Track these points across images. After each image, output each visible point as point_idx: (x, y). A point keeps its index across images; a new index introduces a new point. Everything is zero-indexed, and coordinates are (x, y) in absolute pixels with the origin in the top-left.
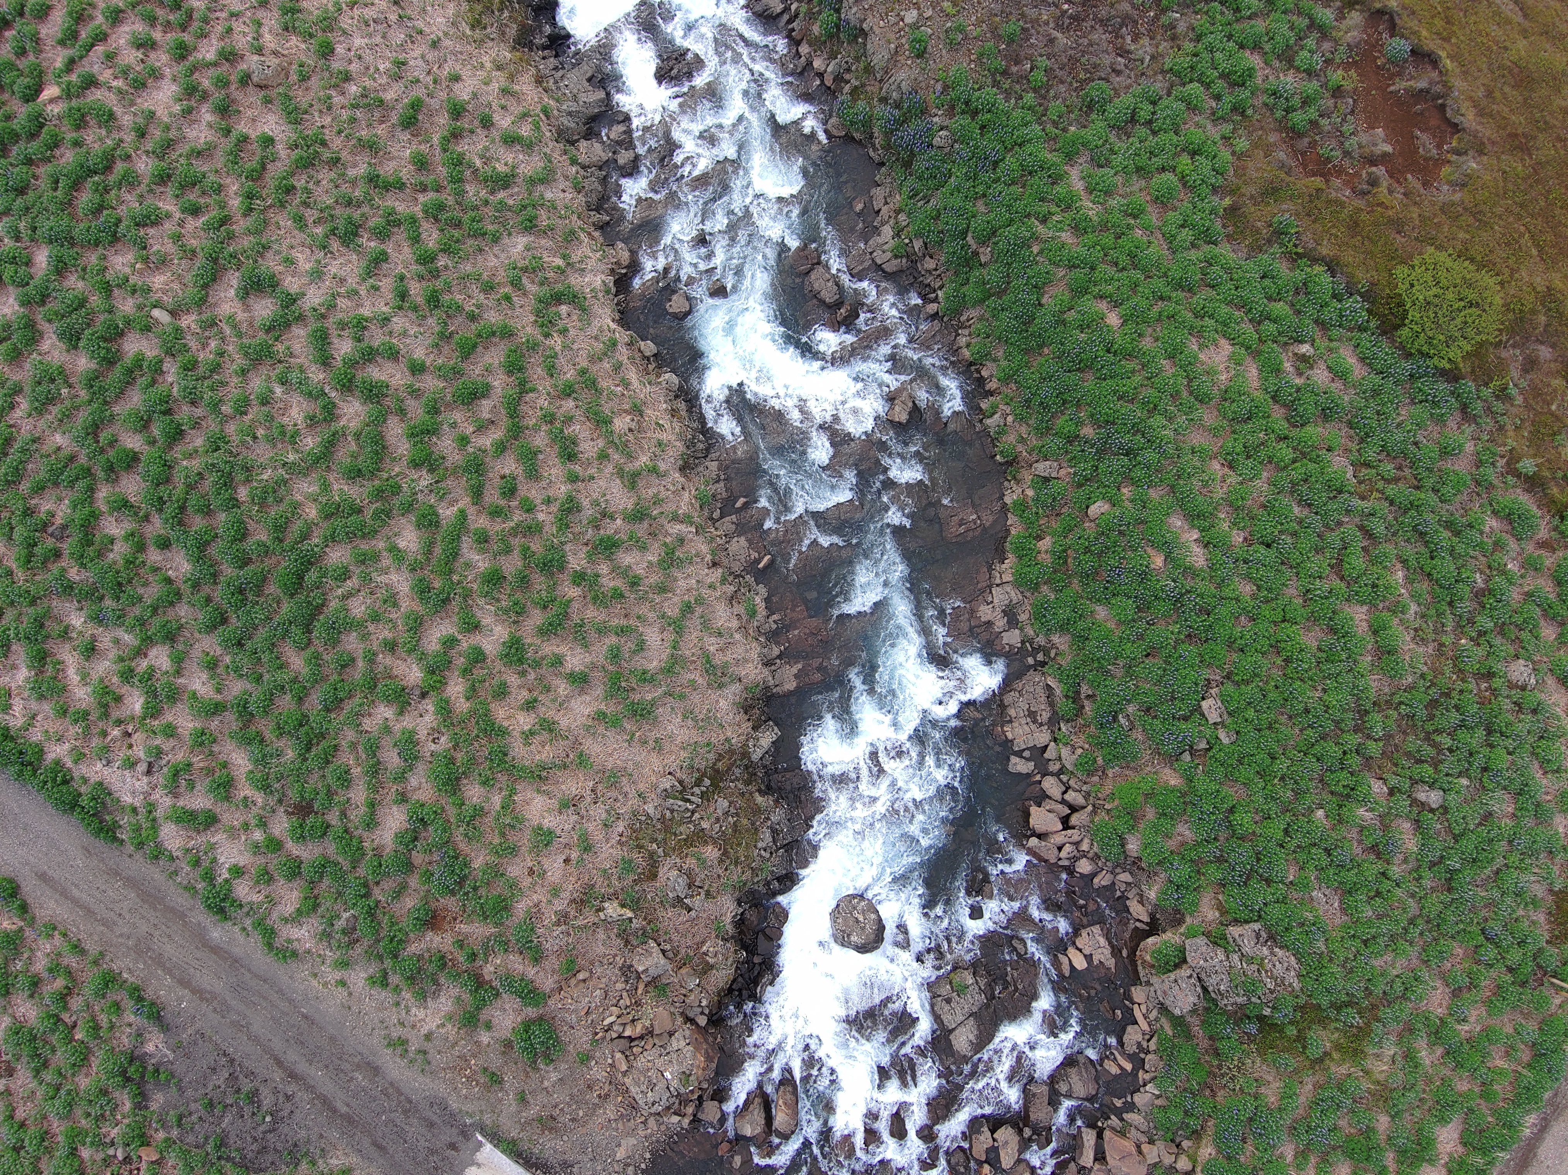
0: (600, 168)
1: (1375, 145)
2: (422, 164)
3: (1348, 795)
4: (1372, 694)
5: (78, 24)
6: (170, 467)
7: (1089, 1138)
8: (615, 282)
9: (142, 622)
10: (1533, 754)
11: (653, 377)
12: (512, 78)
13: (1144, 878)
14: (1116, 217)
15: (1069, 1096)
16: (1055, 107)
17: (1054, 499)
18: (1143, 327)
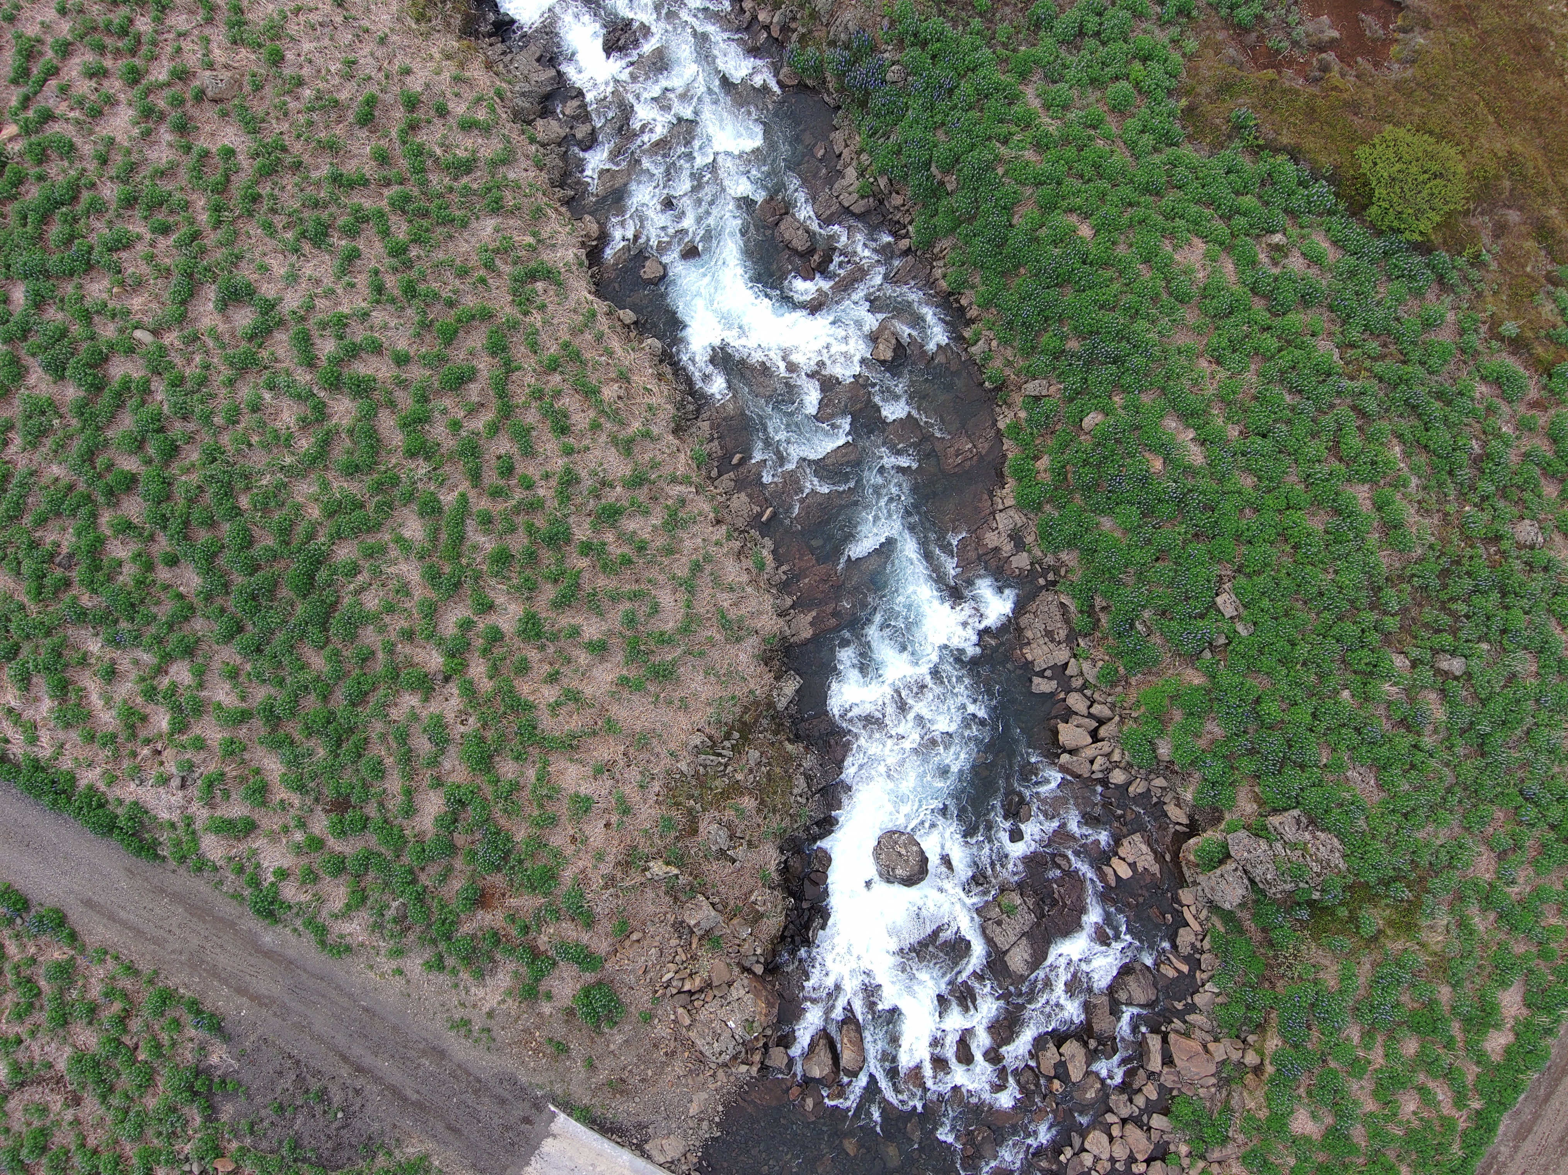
0: (559, 145)
1: (1322, 32)
2: (383, 159)
3: (1372, 672)
4: (1384, 570)
5: (28, 61)
6: (169, 484)
7: (1154, 1043)
8: (587, 255)
9: (160, 640)
10: (1549, 611)
11: (635, 344)
12: (462, 65)
13: (1178, 782)
14: (1077, 130)
15: (1129, 1004)
16: (1003, 30)
17: (1047, 417)
18: (1115, 234)
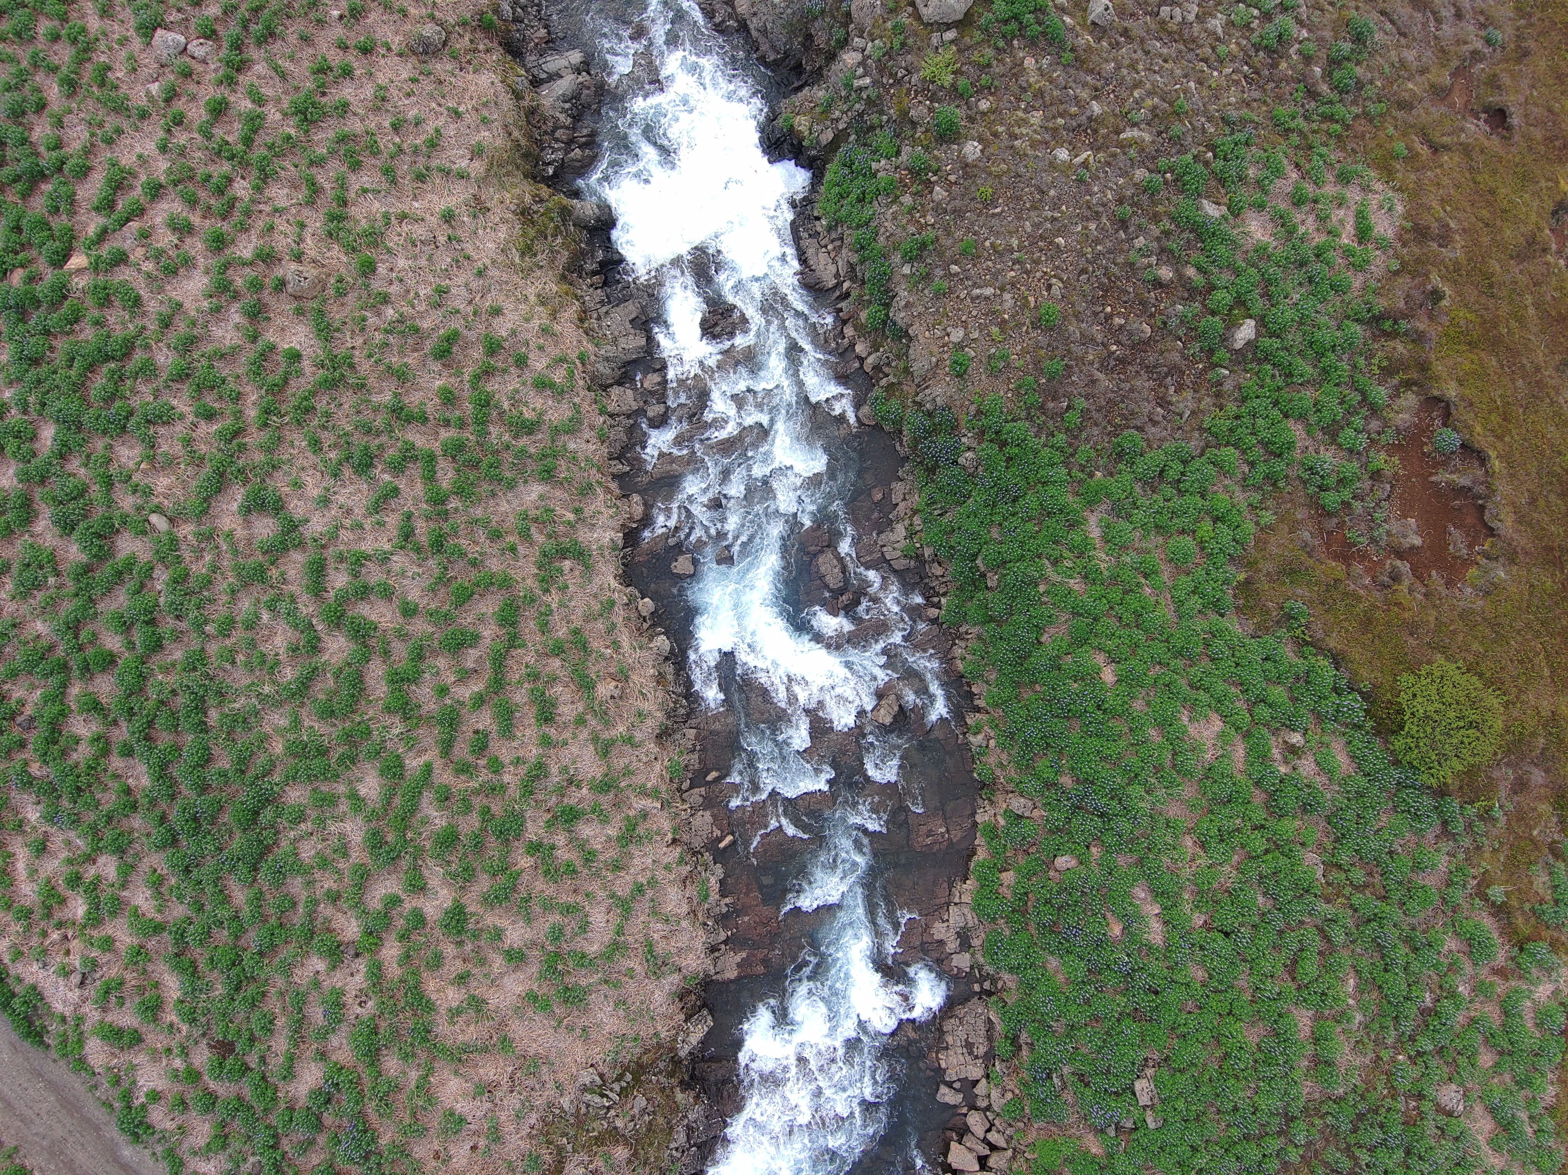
0: (628, 417)
1: (1405, 536)
2: (448, 398)
5: (116, 192)
6: (145, 679)
9: (95, 832)
11: (645, 640)
12: (554, 315)
14: (1127, 573)
16: (1085, 449)
17: (1024, 838)
18: (1136, 690)
